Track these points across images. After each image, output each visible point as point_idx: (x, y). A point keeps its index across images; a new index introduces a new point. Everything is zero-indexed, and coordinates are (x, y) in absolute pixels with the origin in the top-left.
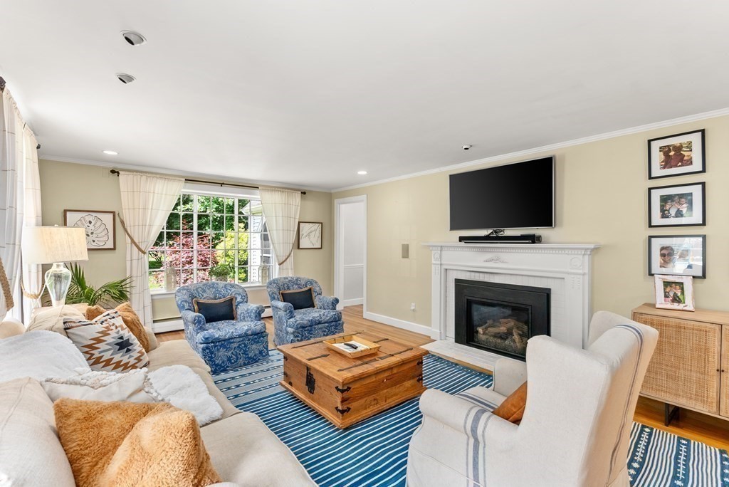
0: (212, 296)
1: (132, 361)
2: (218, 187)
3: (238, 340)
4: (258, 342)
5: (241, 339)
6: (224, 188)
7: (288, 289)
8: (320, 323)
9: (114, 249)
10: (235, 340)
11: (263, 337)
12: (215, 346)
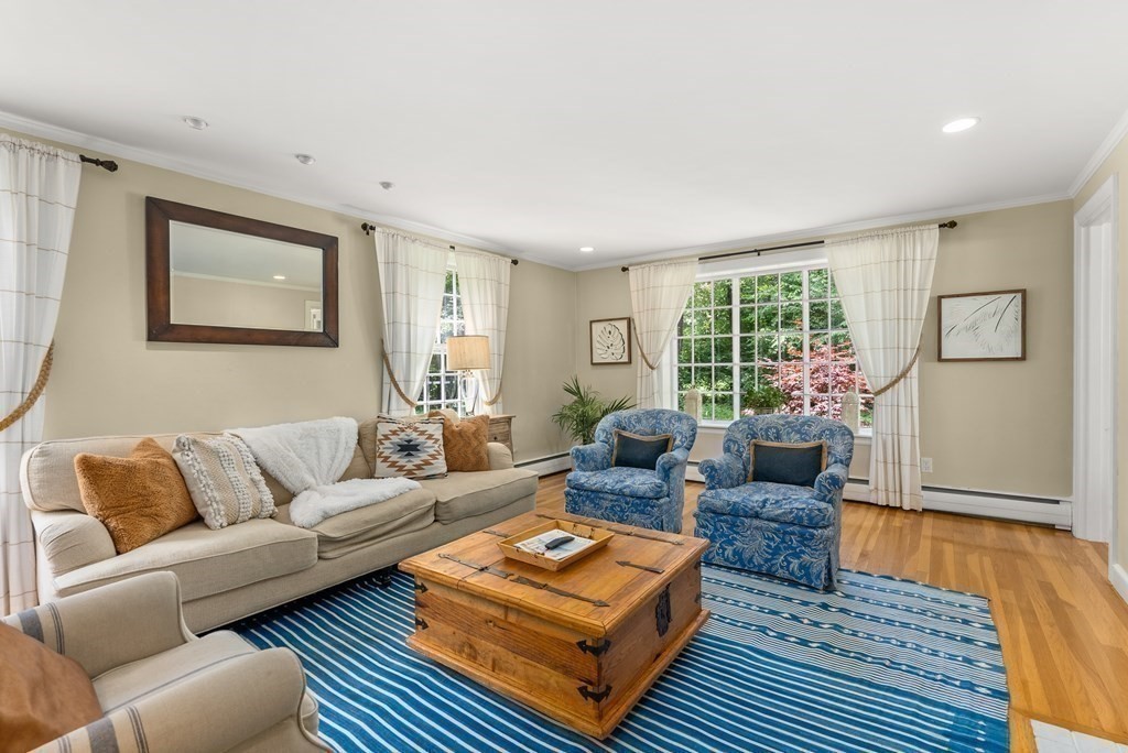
0: (649, 430)
1: (410, 466)
2: (754, 258)
3: (610, 497)
4: (642, 512)
5: (615, 498)
6: (764, 256)
7: (778, 437)
8: (757, 516)
9: (630, 362)
10: (606, 496)
11: (652, 507)
12: (580, 496)
